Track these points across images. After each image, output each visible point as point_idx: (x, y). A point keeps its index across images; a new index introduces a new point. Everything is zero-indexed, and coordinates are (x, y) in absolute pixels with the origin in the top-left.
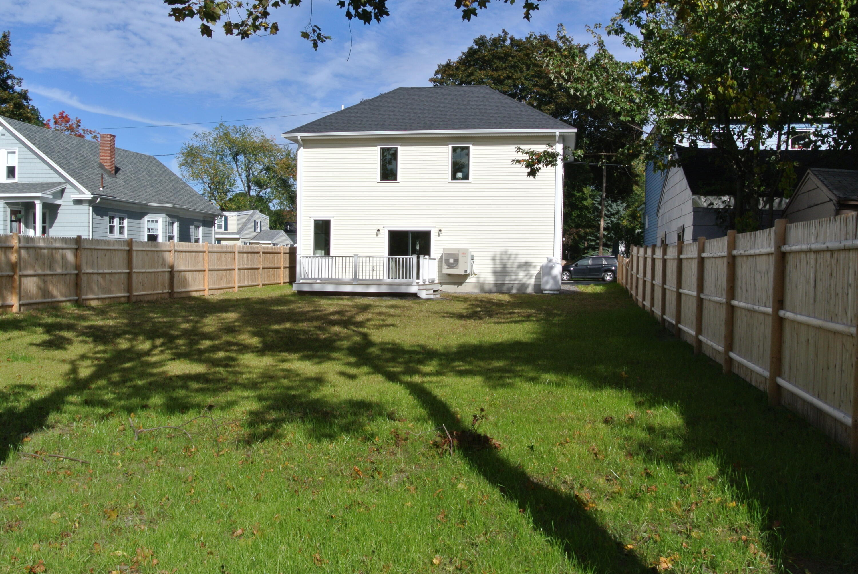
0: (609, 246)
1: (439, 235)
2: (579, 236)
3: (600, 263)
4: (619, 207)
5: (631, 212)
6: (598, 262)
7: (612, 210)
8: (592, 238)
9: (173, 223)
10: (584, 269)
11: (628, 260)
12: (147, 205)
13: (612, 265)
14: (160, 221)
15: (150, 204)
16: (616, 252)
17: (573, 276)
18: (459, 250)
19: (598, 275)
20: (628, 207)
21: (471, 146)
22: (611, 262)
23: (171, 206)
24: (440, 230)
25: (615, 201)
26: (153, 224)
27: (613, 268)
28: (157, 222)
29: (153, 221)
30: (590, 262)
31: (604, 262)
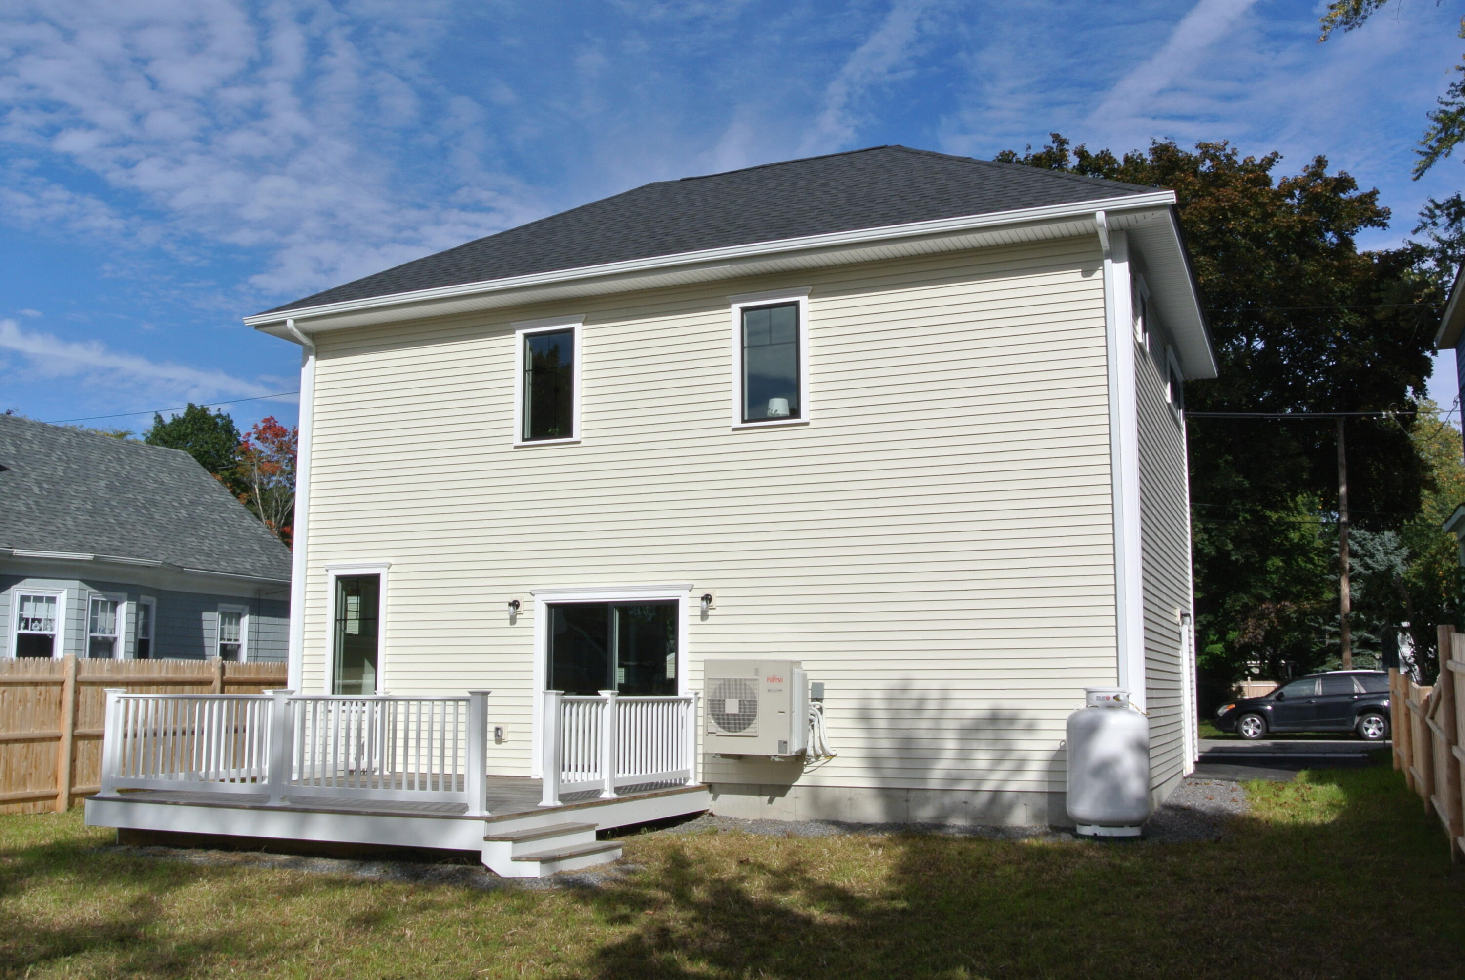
0: (1373, 647)
1: (704, 615)
2: (1285, 620)
3: (1346, 690)
4: (1392, 558)
5: (1421, 568)
6: (1338, 688)
7: (1375, 565)
8: (1333, 629)
9: (115, 605)
10: (1299, 708)
11: (1428, 691)
12: (11, 555)
13: (1382, 695)
14: (62, 598)
15: (17, 552)
16: (1391, 659)
17: (1273, 728)
18: (757, 666)
19: (1343, 723)
20: (1412, 556)
21: (805, 303)
22: (1377, 687)
23: (89, 556)
24: (707, 598)
25: (1375, 529)
26: (43, 606)
27: (1385, 703)
28: (52, 600)
29: (38, 599)
30: (1318, 688)
31: (1358, 688)
